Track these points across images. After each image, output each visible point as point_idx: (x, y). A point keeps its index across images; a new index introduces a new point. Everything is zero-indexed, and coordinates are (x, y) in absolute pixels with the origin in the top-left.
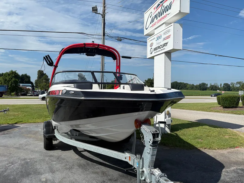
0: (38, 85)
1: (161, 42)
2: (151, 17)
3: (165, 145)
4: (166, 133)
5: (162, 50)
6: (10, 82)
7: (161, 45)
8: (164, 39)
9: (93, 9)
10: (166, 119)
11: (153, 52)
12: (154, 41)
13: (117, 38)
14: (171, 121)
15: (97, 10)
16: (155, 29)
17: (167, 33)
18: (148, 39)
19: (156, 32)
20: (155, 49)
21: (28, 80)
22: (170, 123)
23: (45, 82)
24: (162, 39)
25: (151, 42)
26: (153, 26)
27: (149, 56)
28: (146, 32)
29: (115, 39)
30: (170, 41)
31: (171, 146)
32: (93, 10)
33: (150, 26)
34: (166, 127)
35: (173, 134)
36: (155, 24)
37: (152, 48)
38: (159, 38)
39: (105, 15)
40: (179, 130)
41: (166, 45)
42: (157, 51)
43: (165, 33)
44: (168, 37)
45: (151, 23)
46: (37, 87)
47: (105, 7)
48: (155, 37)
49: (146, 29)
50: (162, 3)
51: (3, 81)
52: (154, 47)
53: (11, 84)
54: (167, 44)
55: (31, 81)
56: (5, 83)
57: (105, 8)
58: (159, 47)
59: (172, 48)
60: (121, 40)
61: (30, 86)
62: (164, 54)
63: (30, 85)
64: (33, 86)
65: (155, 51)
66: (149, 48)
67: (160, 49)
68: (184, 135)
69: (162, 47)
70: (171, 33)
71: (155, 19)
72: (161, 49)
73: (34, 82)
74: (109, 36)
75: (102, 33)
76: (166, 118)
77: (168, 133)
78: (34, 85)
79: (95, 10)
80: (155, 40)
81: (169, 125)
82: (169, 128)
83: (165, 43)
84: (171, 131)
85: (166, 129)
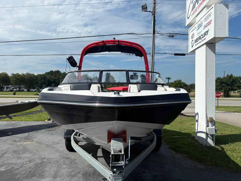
0: (106, 86)
1: (201, 31)
2: (192, 2)
3: (201, 162)
4: (208, 145)
7: (202, 35)
8: (205, 27)
9: (142, 7)
10: (207, 128)
11: (194, 45)
12: (195, 32)
13: (169, 35)
14: (215, 130)
15: (146, 8)
16: (197, 16)
17: (208, 18)
18: (189, 30)
19: (198, 19)
20: (196, 41)
22: (214, 133)
24: (203, 27)
25: (192, 33)
26: (194, 13)
27: (191, 49)
28: (188, 22)
29: (167, 36)
30: (211, 28)
31: (209, 165)
32: (142, 9)
33: (191, 14)
34: (208, 138)
35: (217, 147)
36: (196, 11)
37: (193, 40)
38: (200, 26)
39: (155, 12)
40: (228, 143)
41: (207, 34)
43: (206, 19)
44: (209, 23)
45: (192, 10)
47: (155, 3)
48: (196, 26)
49: (188, 18)
52: (195, 38)
54: (208, 32)
58: (200, 38)
59: (212, 37)
60: (173, 37)
62: (205, 45)
64: (102, 88)
65: (196, 43)
66: (190, 40)
67: (201, 40)
68: (233, 150)
69: (203, 37)
70: (212, 17)
71: (197, 3)
72: (201, 39)
74: (160, 33)
75: (152, 32)
76: (208, 126)
77: (211, 146)
78: (103, 86)
79: (144, 8)
80: (196, 29)
81: (212, 136)
82: (213, 140)
83: (206, 32)
84: (216, 144)
85: (208, 141)
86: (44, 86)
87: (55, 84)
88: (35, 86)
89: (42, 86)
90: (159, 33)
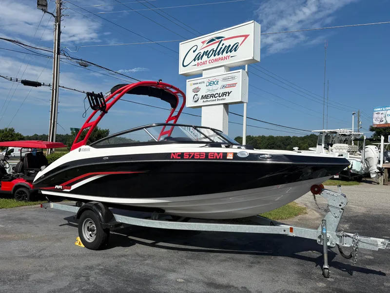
5: (218, 100)
7: (217, 94)
8: (224, 87)
9: (38, 1)
11: (201, 101)
13: (80, 61)
15: (46, 6)
16: (204, 70)
17: (229, 80)
18: (188, 80)
19: (206, 74)
20: (205, 97)
24: (219, 86)
25: (196, 86)
26: (199, 64)
27: (191, 104)
28: (183, 70)
29: (77, 62)
32: (38, 5)
36: (203, 63)
37: (196, 95)
39: (60, 18)
41: (227, 94)
42: (208, 100)
43: (226, 79)
48: (205, 81)
49: (185, 66)
50: (220, 39)
54: (229, 93)
57: (60, 6)
58: (213, 96)
59: (239, 100)
62: (223, 106)
65: (204, 100)
66: (190, 93)
67: (214, 99)
69: (220, 97)
70: (238, 81)
71: (205, 56)
72: (216, 98)
79: (42, 5)
80: (205, 84)
83: (226, 93)
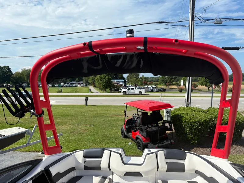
0: (130, 80)
6: (105, 80)
13: (215, 20)
21: (121, 76)
23: (135, 77)
29: (211, 22)
46: (128, 82)
51: (99, 79)
53: (106, 82)
55: (124, 77)
56: (101, 81)
60: (220, 23)
61: (122, 82)
63: (123, 80)
64: (125, 82)
73: (126, 78)
74: (202, 19)
78: (126, 80)
86: (69, 81)
87: (79, 79)
88: (60, 81)
89: (66, 81)
90: (200, 20)
